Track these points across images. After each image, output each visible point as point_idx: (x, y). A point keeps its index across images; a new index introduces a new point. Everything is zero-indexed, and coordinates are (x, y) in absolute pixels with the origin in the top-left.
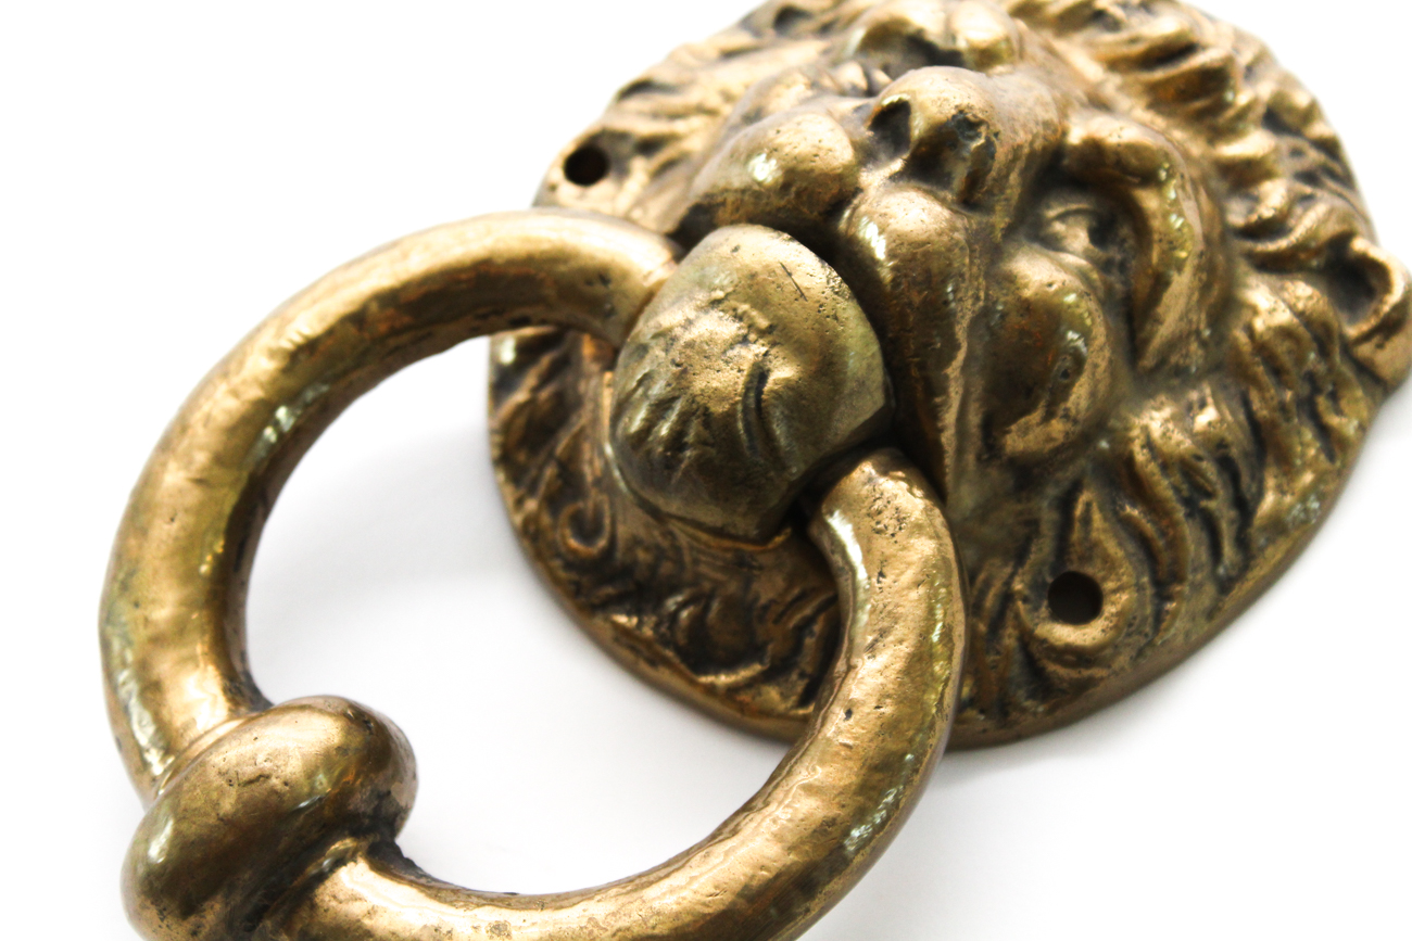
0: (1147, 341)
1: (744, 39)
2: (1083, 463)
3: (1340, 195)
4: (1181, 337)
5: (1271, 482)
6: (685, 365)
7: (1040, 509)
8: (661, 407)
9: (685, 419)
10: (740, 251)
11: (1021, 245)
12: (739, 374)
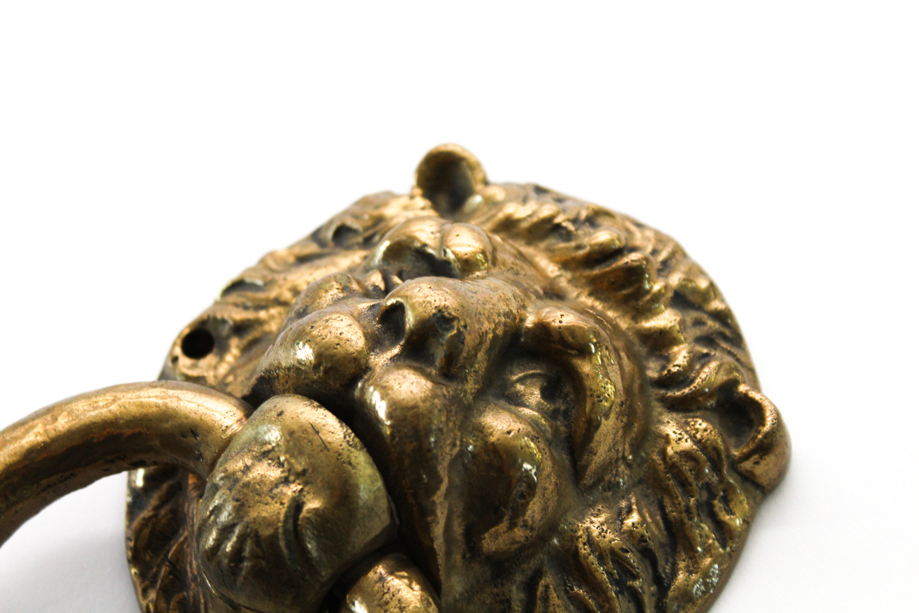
0: (585, 467)
1: (313, 248)
2: (541, 556)
3: (730, 353)
4: (610, 463)
5: (682, 565)
6: (242, 500)
7: (510, 591)
8: (226, 531)
9: (242, 539)
10: (283, 416)
11: (488, 403)
12: (281, 507)
